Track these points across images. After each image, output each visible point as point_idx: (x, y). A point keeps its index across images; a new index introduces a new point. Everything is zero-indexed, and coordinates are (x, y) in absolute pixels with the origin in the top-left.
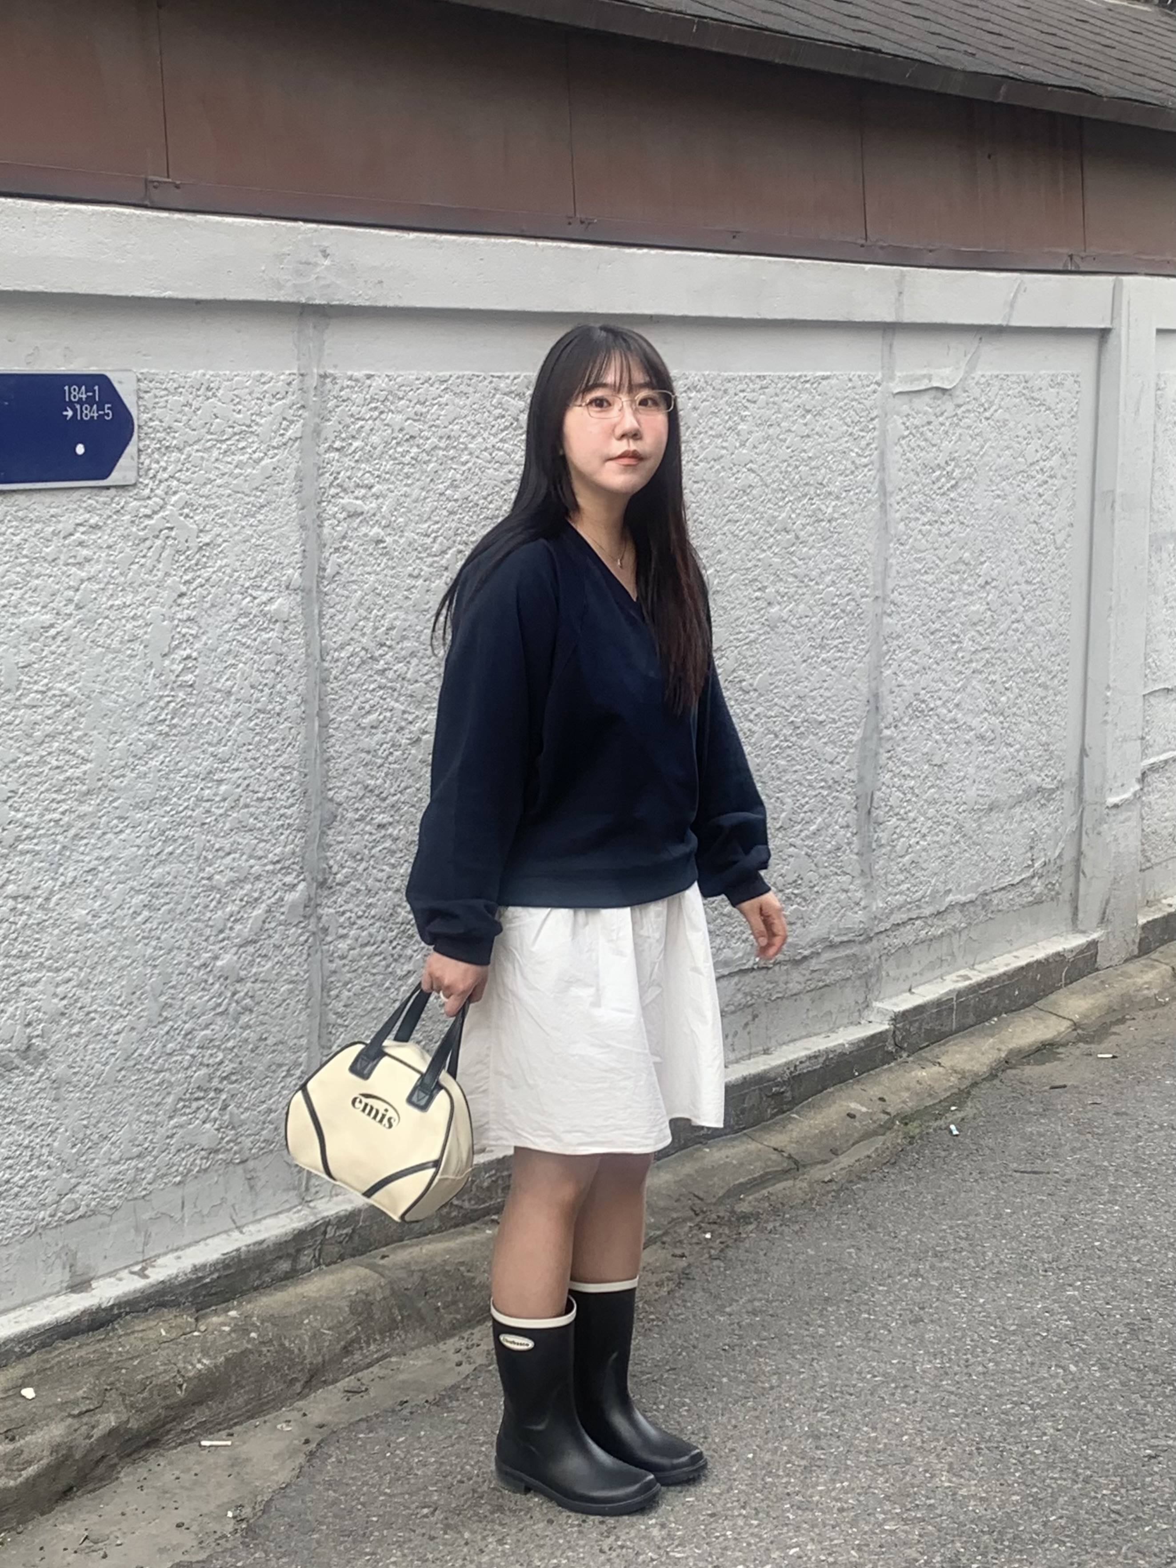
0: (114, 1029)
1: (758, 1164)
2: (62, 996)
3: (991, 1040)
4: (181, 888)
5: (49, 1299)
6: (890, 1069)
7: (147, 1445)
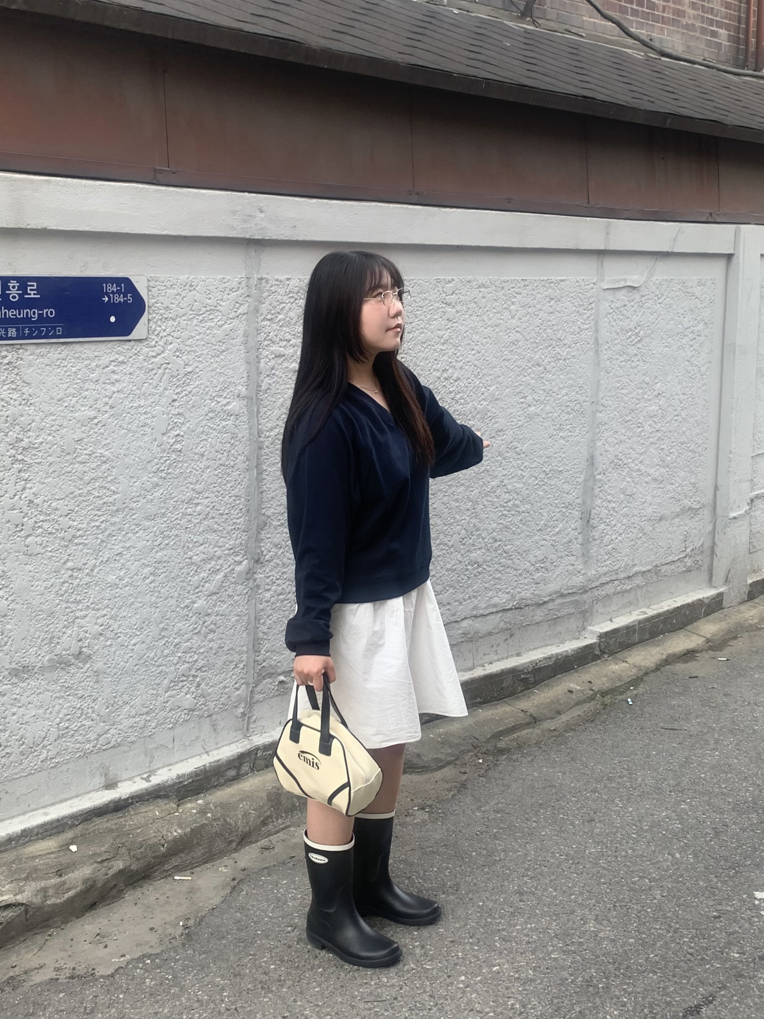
0: (132, 642)
1: (512, 719)
2: (100, 624)
3: (658, 649)
4: (173, 564)
5: (93, 793)
6: (597, 664)
7: (143, 878)
